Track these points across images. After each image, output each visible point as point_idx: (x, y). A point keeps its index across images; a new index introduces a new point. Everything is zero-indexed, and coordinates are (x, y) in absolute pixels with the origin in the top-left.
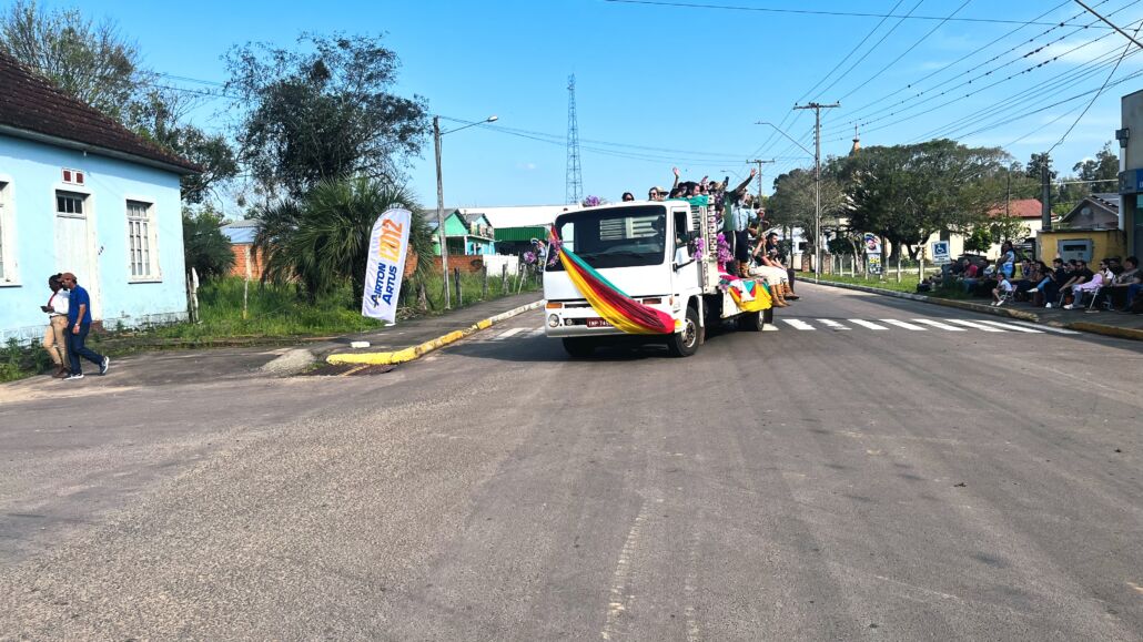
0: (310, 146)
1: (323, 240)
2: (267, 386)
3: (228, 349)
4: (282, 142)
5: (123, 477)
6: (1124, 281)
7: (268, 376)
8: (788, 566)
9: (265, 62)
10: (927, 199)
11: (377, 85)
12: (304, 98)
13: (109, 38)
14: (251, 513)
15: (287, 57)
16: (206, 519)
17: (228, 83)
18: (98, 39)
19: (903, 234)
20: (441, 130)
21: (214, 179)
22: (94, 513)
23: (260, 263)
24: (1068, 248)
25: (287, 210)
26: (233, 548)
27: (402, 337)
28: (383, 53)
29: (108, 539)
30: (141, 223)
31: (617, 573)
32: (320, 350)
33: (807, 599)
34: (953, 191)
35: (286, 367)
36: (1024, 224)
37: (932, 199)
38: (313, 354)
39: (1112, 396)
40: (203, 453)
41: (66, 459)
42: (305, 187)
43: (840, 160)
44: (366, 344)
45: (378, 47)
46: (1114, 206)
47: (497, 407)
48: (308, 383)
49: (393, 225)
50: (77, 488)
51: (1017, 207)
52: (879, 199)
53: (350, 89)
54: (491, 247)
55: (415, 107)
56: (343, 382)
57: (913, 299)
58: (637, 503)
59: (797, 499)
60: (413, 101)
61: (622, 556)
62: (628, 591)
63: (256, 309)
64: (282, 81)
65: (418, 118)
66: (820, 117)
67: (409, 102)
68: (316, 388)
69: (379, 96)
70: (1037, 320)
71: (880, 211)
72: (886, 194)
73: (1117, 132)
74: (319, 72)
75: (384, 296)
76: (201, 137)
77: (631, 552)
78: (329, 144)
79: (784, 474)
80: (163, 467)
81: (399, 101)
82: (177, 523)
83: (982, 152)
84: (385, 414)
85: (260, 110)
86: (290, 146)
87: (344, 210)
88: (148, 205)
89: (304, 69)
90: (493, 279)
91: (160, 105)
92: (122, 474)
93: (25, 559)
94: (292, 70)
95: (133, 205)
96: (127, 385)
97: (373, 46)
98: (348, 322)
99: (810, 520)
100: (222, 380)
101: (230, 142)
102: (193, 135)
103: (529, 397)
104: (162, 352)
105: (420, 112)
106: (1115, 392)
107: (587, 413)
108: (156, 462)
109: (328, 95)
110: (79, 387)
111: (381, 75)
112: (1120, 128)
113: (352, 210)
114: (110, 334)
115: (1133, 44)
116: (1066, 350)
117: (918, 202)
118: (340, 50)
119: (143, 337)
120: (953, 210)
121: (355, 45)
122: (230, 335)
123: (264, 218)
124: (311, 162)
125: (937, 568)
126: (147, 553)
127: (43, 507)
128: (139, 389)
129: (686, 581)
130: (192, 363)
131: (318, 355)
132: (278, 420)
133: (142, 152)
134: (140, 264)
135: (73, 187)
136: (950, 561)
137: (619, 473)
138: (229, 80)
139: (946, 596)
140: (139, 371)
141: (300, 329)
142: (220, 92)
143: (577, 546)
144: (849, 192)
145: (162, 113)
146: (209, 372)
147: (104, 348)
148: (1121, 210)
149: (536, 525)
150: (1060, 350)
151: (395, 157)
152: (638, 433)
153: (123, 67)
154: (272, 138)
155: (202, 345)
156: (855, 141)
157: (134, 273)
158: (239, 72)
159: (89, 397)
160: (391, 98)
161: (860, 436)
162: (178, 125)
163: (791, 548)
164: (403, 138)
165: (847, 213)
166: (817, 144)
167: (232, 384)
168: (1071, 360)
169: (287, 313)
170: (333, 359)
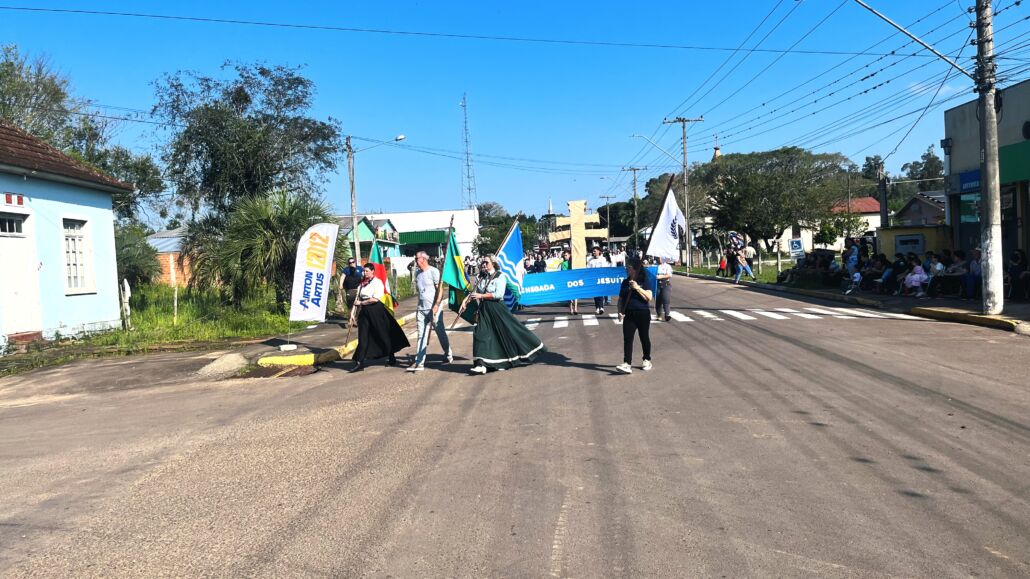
0: (232, 164)
1: (248, 253)
2: (205, 391)
3: (163, 354)
4: (206, 161)
5: (86, 484)
6: (954, 271)
7: (205, 380)
8: (700, 544)
9: (190, 89)
10: (780, 199)
11: (294, 109)
12: (226, 121)
13: (44, 71)
14: (213, 515)
15: (212, 85)
16: (172, 522)
17: (156, 107)
18: (33, 71)
19: (761, 230)
20: (353, 148)
21: (142, 195)
22: (67, 521)
23: (186, 270)
24: (904, 242)
25: (212, 222)
26: (202, 549)
27: (323, 338)
28: (299, 81)
29: (84, 544)
30: (77, 240)
31: (553, 558)
32: (251, 353)
33: (719, 575)
34: (802, 192)
35: (221, 371)
36: (863, 219)
37: (784, 199)
38: (245, 357)
39: (954, 378)
40: (157, 457)
41: (30, 468)
42: (227, 202)
43: (704, 166)
44: (294, 347)
45: (296, 76)
46: (939, 202)
47: (422, 404)
48: (243, 386)
49: (321, 238)
50: (44, 497)
51: (856, 204)
52: (740, 199)
53: (270, 112)
54: (397, 251)
55: (329, 127)
56: (276, 384)
57: (774, 290)
58: (561, 491)
59: (699, 482)
60: (327, 123)
61: (556, 542)
62: (565, 574)
63: (186, 315)
64: (206, 105)
65: (331, 139)
66: (686, 129)
67: (323, 124)
68: (251, 390)
69: (296, 119)
70: (881, 307)
71: (740, 210)
72: (745, 195)
73: (942, 141)
74: (241, 98)
75: (313, 300)
76: (128, 157)
77: (562, 537)
78: (251, 162)
79: (685, 459)
80: (123, 472)
81: (314, 123)
82: (145, 526)
83: (825, 157)
84: (320, 414)
85: (186, 132)
86: (214, 165)
87: (267, 224)
88: (82, 223)
89: (227, 93)
90: (401, 280)
91: (91, 129)
92: (84, 481)
93: (10, 566)
94: (216, 95)
95: (69, 223)
96: (72, 393)
97: (291, 75)
98: (273, 325)
99: (712, 501)
100: (161, 384)
101: (157, 162)
102: (121, 155)
103: (450, 393)
104: (99, 359)
105: (333, 132)
106: (956, 374)
107: (504, 407)
108: (114, 468)
109: (249, 117)
110: (28, 396)
111: (299, 101)
112: (944, 138)
113: (274, 222)
114: (51, 343)
115: (955, 69)
116: (909, 335)
117: (773, 201)
118: (260, 78)
119: (80, 345)
120: (803, 208)
121: (275, 73)
122: (163, 341)
123: (189, 231)
124: (234, 179)
125: (826, 541)
126: (123, 557)
127: (16, 515)
128: (85, 396)
129: (614, 562)
130: (129, 370)
131: (250, 359)
132: (222, 422)
133: (77, 175)
134: (75, 277)
135: (14, 208)
136: (836, 534)
137: (541, 463)
138: (157, 105)
139: (836, 566)
140: (82, 379)
141: (229, 333)
142: (147, 116)
143: (514, 534)
144: (713, 195)
145: (94, 136)
146: (148, 378)
147: (46, 357)
148: (947, 206)
149: (475, 515)
150: (905, 335)
151: (312, 172)
152: (551, 425)
153: (56, 95)
154: (197, 157)
155: (137, 352)
156: (716, 149)
157: (70, 286)
158: (166, 97)
159: (39, 405)
160: (309, 121)
161: (746, 421)
162: (108, 146)
163: (700, 528)
164: (318, 155)
165: (712, 213)
166: (684, 153)
167: (172, 389)
168: (915, 344)
169: (216, 319)
170: (265, 362)
